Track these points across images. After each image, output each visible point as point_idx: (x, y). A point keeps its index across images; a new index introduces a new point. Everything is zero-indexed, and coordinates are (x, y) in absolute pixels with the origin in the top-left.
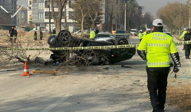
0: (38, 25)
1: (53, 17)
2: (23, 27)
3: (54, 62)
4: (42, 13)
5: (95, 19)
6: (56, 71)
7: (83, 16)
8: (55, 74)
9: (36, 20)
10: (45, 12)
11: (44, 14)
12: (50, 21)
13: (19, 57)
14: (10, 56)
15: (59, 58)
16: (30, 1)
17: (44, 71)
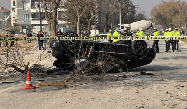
0: (24, 27)
1: (46, 17)
2: (7, 30)
3: (58, 70)
4: (28, 14)
5: (91, 20)
6: (67, 82)
7: (79, 17)
8: (65, 86)
9: (22, 22)
10: (32, 13)
11: (31, 16)
12: (41, 22)
13: (15, 65)
14: (4, 64)
15: (68, 65)
16: (13, 2)
17: (53, 83)
